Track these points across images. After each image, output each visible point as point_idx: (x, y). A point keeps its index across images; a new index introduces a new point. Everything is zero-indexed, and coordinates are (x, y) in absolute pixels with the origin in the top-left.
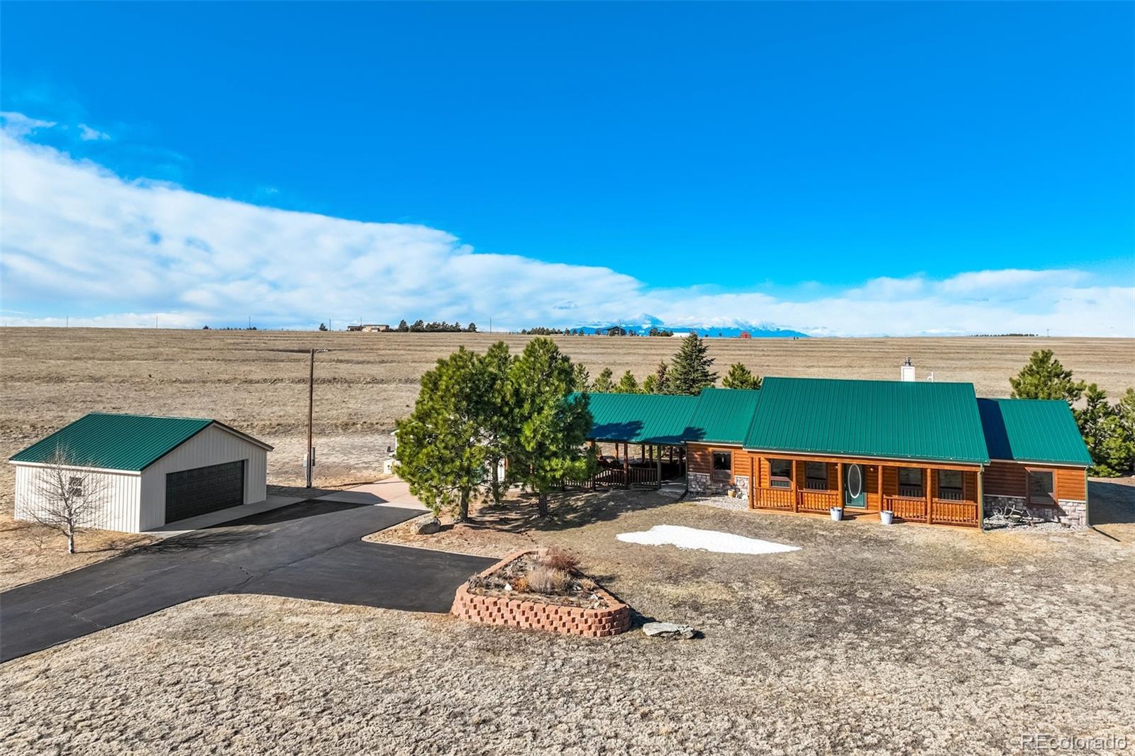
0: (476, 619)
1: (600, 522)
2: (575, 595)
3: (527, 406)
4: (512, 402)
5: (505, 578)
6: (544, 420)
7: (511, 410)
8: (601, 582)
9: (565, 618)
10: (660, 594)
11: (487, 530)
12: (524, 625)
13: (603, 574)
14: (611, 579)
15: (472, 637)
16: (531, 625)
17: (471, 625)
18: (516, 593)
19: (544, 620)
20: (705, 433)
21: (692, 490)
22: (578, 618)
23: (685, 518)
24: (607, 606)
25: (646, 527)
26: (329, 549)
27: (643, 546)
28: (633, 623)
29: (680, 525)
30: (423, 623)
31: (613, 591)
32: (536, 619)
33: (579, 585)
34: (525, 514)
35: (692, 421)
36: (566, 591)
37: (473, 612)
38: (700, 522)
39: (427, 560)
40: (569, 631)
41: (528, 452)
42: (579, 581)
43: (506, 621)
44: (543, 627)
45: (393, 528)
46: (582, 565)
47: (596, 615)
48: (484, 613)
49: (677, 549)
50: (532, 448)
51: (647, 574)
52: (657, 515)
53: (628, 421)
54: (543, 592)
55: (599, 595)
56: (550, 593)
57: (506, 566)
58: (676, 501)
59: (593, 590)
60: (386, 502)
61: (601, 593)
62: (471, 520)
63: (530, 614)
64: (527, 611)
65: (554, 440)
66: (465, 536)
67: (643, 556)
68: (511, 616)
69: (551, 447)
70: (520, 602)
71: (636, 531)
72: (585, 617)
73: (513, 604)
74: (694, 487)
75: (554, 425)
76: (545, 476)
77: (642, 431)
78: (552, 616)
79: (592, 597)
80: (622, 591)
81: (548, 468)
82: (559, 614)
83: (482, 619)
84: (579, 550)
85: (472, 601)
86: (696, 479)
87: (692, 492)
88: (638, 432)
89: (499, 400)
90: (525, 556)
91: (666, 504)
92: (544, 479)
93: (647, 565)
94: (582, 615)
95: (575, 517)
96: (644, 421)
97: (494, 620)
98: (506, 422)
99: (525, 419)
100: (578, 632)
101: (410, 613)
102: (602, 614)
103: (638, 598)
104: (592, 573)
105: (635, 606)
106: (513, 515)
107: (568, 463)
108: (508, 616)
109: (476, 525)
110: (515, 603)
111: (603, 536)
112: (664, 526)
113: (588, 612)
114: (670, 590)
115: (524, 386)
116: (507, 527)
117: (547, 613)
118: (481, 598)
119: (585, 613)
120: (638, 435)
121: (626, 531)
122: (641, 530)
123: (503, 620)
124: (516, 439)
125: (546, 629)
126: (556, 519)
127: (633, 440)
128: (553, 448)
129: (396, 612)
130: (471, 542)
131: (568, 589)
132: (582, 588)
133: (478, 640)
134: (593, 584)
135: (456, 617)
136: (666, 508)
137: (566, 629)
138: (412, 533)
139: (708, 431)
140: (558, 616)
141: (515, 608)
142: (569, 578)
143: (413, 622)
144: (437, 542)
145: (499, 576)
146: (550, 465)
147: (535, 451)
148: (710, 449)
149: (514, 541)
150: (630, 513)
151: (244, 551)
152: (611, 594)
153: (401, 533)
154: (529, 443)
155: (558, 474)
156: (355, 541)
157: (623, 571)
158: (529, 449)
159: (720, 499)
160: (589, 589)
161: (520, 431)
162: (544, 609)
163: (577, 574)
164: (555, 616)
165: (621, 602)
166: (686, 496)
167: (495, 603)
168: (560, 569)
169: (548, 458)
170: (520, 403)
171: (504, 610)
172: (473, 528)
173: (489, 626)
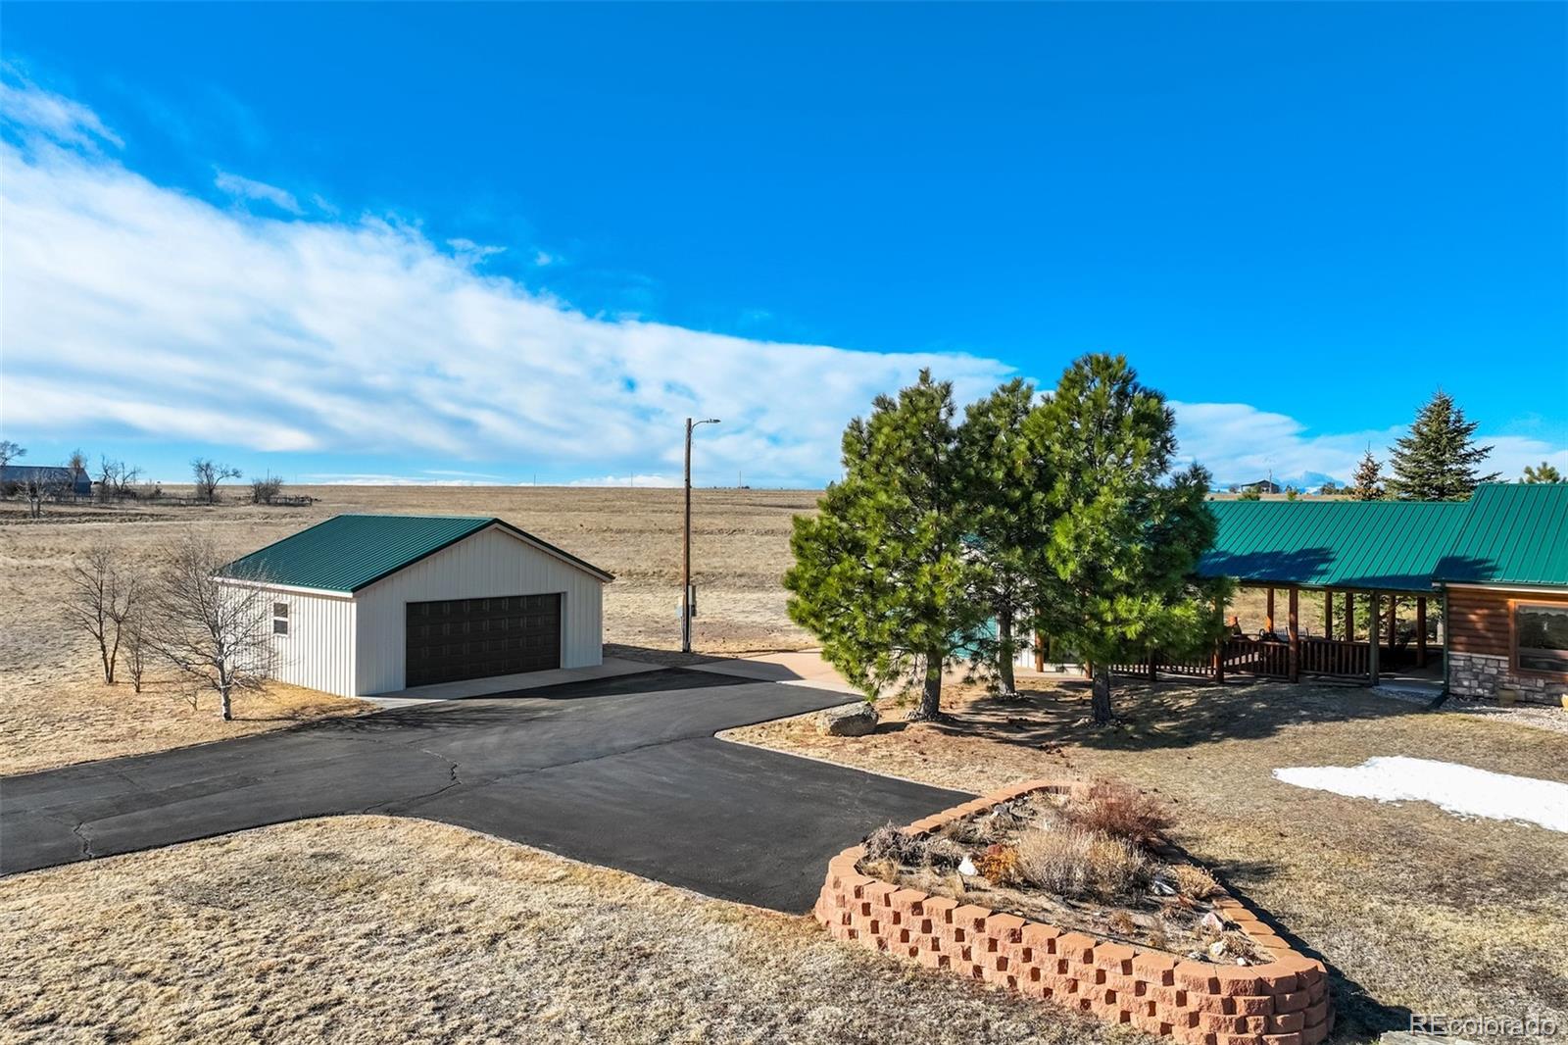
0: (868, 942)
1: (1232, 741)
2: (1151, 908)
3: (1061, 487)
4: (1028, 478)
5: (967, 842)
6: (1099, 515)
7: (1027, 496)
8: (1230, 880)
9: (1115, 978)
10: (1418, 933)
11: (973, 738)
12: (994, 979)
13: (1238, 857)
14: (1261, 872)
15: (837, 992)
16: (1012, 981)
17: (850, 957)
18: (984, 883)
19: (1049, 971)
20: (1494, 569)
21: (1460, 690)
22: (1155, 984)
23: (1457, 746)
24: (1252, 958)
25: (1353, 756)
26: (640, 747)
27: (1346, 799)
28: (1339, 1019)
29: (1446, 760)
30: (734, 933)
31: (1267, 904)
32: (1028, 967)
33: (1170, 882)
34: (1064, 716)
35: (1455, 546)
36: (1129, 893)
37: (860, 923)
38: (1500, 757)
39: (821, 785)
40: (1125, 1017)
41: (1064, 583)
42: (1171, 871)
43: (944, 960)
44: (1048, 992)
45: (787, 720)
46: (1182, 828)
47: (1215, 985)
48: (887, 928)
49: (1446, 816)
50: (1073, 574)
51: (1368, 869)
52: (1378, 734)
53: (1297, 549)
54: (1063, 891)
55: (1227, 916)
56: (1079, 893)
57: (982, 813)
58: (1425, 710)
59: (1208, 898)
60: (800, 678)
61: (1233, 910)
62: (946, 719)
63: (1012, 952)
64: (1003, 941)
65: (1122, 558)
66: (923, 746)
67: (1349, 823)
68: (958, 947)
69: (1116, 573)
70: (983, 913)
71: (1324, 765)
72: (1179, 986)
73: (966, 916)
74: (1466, 685)
75: (1124, 528)
76: (1102, 634)
77: (1332, 566)
78: (1075, 965)
79: (1206, 919)
80: (1295, 909)
81: (1109, 617)
82: (1096, 964)
83: (881, 944)
84: (1179, 794)
85: (858, 893)
86: (1470, 667)
87: (1458, 696)
88: (1322, 567)
89: (1000, 475)
90: (1037, 796)
91: (1400, 713)
92: (1098, 639)
93: (1366, 847)
94: (1168, 978)
95: (1174, 728)
96: (1336, 548)
97: (913, 952)
98: (1013, 519)
99: (1054, 514)
100: (1153, 1024)
101: (713, 901)
102: (1235, 983)
103: (1347, 936)
104: (1208, 851)
105: (1341, 957)
106: (1039, 716)
107: (1155, 606)
108: (949, 946)
109: (952, 726)
110: (972, 912)
111: (1240, 771)
112: (1399, 759)
113: (1190, 970)
114: (1446, 924)
115: (1057, 447)
116: (1019, 736)
117: (1059, 955)
118: (883, 887)
119: (1177, 974)
120: (1323, 572)
121: (1298, 763)
122: (1338, 764)
123: (935, 956)
124: (1036, 555)
125: (1056, 998)
126: (1130, 728)
127: (1313, 582)
128: (1120, 575)
129: (680, 894)
130: (931, 758)
131: (1136, 890)
132: (1177, 888)
133: (851, 1004)
134: (1207, 882)
135: (819, 929)
136: (1400, 722)
137: (1115, 1011)
138: (819, 732)
139: (1503, 563)
140: (1091, 970)
141: (969, 930)
142: (1138, 861)
143: (711, 926)
144: (860, 751)
145: (953, 836)
146: (1113, 610)
147: (1079, 582)
148: (1512, 603)
149: (1028, 764)
150: (1307, 726)
151: (492, 738)
152: (1263, 916)
153: (796, 731)
154: (1064, 562)
155: (1132, 632)
156: (701, 738)
157: (1294, 854)
158: (1065, 573)
159: (1544, 712)
160: (1197, 896)
161: (1045, 540)
162: (1051, 943)
163: (1169, 852)
164: (1082, 966)
165: (1297, 944)
166: (1443, 702)
167: (917, 907)
168: (1115, 833)
169: (1110, 597)
170: (1045, 482)
171: (940, 928)
172: (946, 732)
173: (895, 968)
